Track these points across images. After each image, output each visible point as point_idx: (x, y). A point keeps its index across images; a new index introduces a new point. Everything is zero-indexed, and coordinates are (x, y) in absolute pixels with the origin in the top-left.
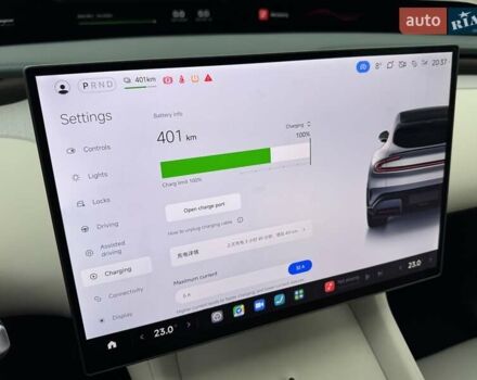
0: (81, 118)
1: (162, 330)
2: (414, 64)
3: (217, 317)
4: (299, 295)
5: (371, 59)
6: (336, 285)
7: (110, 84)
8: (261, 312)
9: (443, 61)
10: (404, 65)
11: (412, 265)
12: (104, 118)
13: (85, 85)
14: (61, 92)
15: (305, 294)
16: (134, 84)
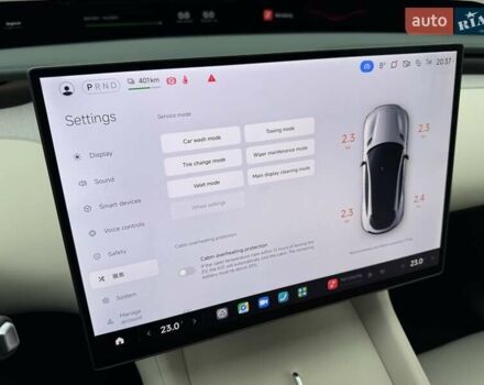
0: (85, 119)
1: (169, 326)
2: (418, 63)
3: (222, 314)
4: (302, 292)
5: (375, 59)
6: (339, 283)
7: (114, 85)
8: (265, 309)
9: (448, 61)
10: (408, 64)
11: (414, 263)
12: (109, 119)
13: (89, 87)
14: (65, 94)
15: (308, 291)
16: (137, 85)
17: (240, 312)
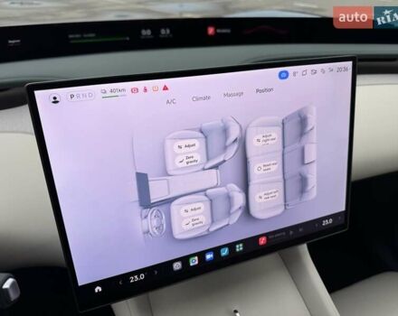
1: (136, 277)
2: (323, 71)
3: (177, 266)
4: (239, 248)
5: (290, 69)
6: (268, 239)
7: (91, 95)
8: (211, 261)
10: (315, 72)
11: (326, 223)
13: (72, 96)
14: (54, 102)
15: (244, 247)
16: (109, 94)
17: (191, 264)
